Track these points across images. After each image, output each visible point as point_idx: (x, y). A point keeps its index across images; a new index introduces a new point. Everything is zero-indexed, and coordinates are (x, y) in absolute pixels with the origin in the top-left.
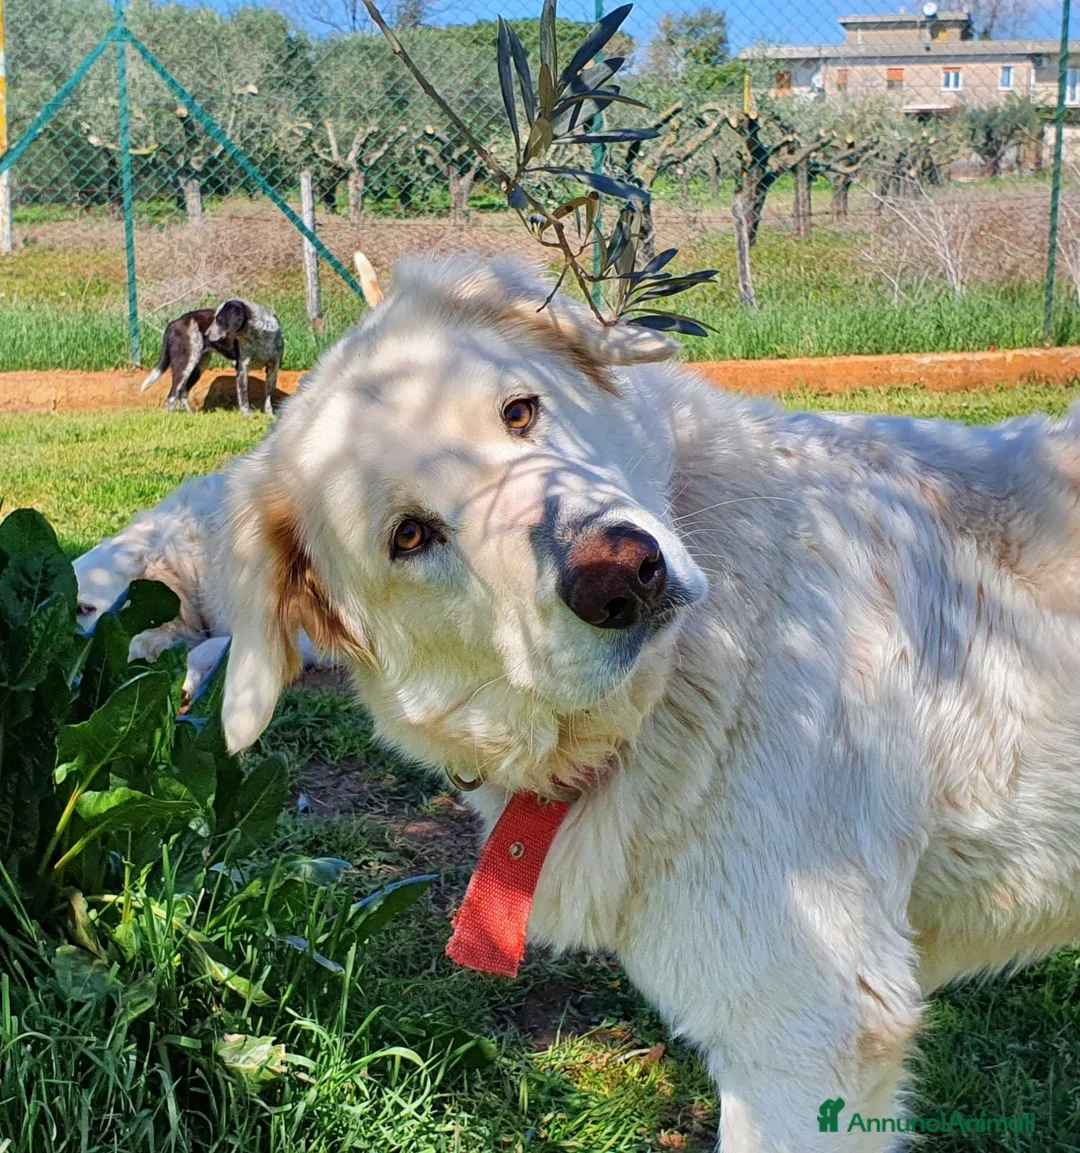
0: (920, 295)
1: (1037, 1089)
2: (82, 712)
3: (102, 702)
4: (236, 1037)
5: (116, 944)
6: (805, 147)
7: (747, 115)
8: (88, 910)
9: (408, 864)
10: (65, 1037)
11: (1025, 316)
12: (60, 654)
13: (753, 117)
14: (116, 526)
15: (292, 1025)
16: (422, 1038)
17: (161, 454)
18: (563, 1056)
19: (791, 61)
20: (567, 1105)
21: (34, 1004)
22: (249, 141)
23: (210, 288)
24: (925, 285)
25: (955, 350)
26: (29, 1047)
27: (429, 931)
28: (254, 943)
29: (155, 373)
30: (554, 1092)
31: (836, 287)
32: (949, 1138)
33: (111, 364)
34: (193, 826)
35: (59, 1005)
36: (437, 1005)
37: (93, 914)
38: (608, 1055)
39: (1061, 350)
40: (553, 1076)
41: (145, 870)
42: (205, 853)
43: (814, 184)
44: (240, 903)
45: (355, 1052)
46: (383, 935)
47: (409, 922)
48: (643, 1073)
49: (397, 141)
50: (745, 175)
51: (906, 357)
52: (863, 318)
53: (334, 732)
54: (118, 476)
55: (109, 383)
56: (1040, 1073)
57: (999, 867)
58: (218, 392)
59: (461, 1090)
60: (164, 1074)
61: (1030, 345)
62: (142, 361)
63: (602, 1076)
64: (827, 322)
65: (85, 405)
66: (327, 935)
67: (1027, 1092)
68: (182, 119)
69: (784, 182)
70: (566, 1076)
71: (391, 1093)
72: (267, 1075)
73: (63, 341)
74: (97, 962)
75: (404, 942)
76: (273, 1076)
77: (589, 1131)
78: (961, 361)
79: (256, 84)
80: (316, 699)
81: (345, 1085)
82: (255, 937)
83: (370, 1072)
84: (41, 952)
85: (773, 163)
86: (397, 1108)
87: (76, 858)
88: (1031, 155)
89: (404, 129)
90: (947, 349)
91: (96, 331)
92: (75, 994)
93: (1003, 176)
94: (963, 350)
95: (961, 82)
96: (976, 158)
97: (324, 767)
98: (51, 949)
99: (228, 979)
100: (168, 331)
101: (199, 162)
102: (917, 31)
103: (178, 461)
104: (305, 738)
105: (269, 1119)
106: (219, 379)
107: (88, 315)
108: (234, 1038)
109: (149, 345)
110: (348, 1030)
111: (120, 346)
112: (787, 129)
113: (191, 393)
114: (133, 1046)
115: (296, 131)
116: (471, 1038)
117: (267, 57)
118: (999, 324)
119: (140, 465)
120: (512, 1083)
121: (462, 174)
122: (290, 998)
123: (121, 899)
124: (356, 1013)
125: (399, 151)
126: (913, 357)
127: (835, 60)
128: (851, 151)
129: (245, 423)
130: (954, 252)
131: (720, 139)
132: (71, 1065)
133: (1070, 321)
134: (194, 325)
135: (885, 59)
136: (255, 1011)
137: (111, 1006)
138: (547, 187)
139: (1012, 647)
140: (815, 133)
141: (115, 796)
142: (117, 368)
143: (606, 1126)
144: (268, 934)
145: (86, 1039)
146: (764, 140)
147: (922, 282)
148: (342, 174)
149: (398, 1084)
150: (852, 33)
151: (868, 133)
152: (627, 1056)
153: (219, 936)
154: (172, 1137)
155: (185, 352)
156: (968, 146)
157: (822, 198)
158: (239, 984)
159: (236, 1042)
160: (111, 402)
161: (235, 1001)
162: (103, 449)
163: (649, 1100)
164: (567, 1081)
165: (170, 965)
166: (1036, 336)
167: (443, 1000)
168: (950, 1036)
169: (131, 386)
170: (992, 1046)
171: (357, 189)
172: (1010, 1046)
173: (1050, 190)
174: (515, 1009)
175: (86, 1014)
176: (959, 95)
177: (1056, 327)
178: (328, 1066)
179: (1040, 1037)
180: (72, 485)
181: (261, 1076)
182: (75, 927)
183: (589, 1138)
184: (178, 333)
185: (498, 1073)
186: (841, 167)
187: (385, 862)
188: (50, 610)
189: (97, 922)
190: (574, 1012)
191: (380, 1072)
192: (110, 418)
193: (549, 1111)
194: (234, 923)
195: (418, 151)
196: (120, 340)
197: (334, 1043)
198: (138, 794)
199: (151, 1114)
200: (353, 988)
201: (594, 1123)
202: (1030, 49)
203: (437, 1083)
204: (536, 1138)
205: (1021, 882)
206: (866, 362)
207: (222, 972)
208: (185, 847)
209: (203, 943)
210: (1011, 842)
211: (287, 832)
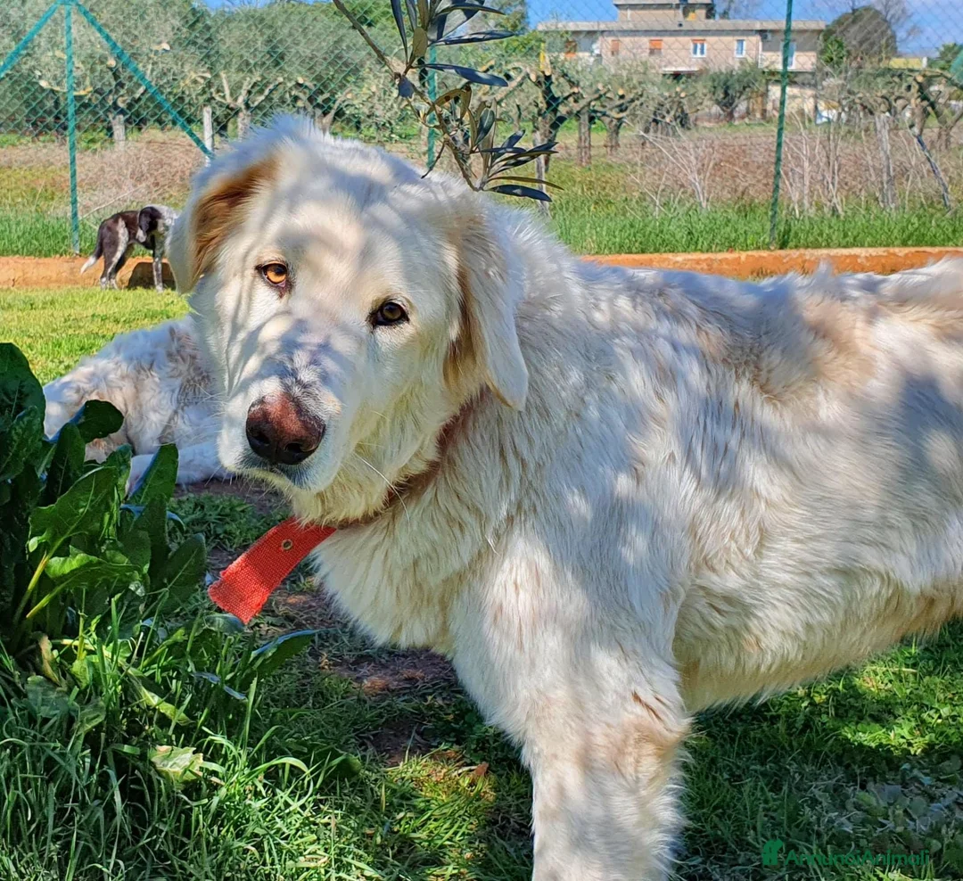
0: (675, 209)
1: (775, 800)
2: (49, 498)
3: (63, 492)
4: (165, 748)
5: (73, 676)
6: (587, 97)
7: (543, 72)
8: (52, 650)
9: (290, 626)
10: (37, 743)
11: (756, 226)
12: (32, 455)
13: (548, 74)
14: (63, 372)
15: (208, 739)
16: (305, 754)
17: (96, 319)
18: (411, 770)
19: (576, 33)
20: (414, 807)
21: (12, 718)
22: (162, 86)
23: (133, 197)
24: (679, 202)
25: (702, 251)
26: (8, 751)
27: (307, 676)
28: (178, 678)
29: (92, 260)
30: (403, 797)
31: (610, 202)
32: (706, 836)
33: (57, 252)
34: (132, 587)
35: (31, 719)
36: (313, 730)
37: (55, 653)
38: (444, 770)
39: (782, 252)
40: (403, 785)
41: (95, 621)
42: (141, 608)
43: (593, 126)
44: (168, 647)
45: (253, 763)
46: (271, 679)
47: (291, 669)
48: (472, 784)
49: (275, 88)
50: (540, 118)
51: (665, 255)
52: (632, 226)
53: (232, 527)
54: (64, 335)
55: (54, 266)
56: (776, 788)
57: (746, 619)
58: (139, 275)
59: (335, 794)
60: (112, 773)
61: (758, 248)
62: (81, 250)
63: (440, 786)
64: (605, 228)
65: (37, 283)
66: (232, 674)
67: (766, 802)
68: (111, 69)
69: (570, 125)
70: (412, 785)
71: (282, 794)
72: (189, 776)
73: (20, 234)
74: (59, 689)
75: (287, 684)
76: (194, 778)
77: (432, 826)
78: (706, 260)
79: (168, 43)
80: (218, 502)
81: (247, 787)
82: (179, 673)
83: (265, 777)
84: (17, 680)
85: (562, 110)
86: (287, 805)
87: (43, 610)
88: (758, 107)
89: (281, 79)
90: (696, 250)
91: (45, 228)
92: (43, 712)
93: (737, 123)
94: (707, 251)
95: (705, 51)
96: (716, 109)
97: (225, 553)
98: (24, 678)
99: (158, 705)
100: (101, 228)
101: (124, 101)
102: (672, 12)
103: (109, 325)
104: (210, 531)
105: (191, 809)
106: (140, 264)
107: (41, 214)
108: (164, 749)
109: (86, 238)
110: (250, 745)
111: (65, 238)
112: (572, 84)
113: (119, 275)
114: (89, 751)
115: (199, 79)
116: (341, 755)
117: (177, 22)
118: (736, 231)
119: (80, 327)
120: (372, 789)
121: (325, 114)
122: (205, 720)
123: (77, 643)
124: (256, 733)
125: (276, 96)
126: (670, 256)
127: (610, 32)
128: (622, 101)
129: (160, 298)
130: (702, 176)
131: (522, 90)
132: (40, 765)
133: (790, 230)
134: (121, 223)
135: (647, 32)
136: (179, 729)
137: (71, 721)
138: (390, 124)
139: (760, 449)
140: (594, 88)
141: (76, 560)
142: (61, 255)
143: (445, 823)
144: (189, 670)
145: (53, 745)
146: (556, 92)
147: (677, 200)
148: (233, 112)
149: (288, 787)
150: (623, 12)
151: (635, 88)
152: (460, 771)
153: (151, 672)
154: (118, 820)
155: (115, 243)
156: (711, 99)
157: (599, 137)
158: (167, 709)
159: (166, 751)
160: (56, 281)
161: (164, 721)
162: (52, 315)
163: (477, 804)
164: (413, 789)
165: (115, 691)
166: (764, 241)
167: (318, 728)
168: (707, 760)
169: (72, 269)
170: (738, 767)
171: (244, 124)
172: (753, 767)
173: (776, 130)
174: (374, 735)
175: (52, 727)
176: (704, 60)
177: (779, 235)
178: (234, 773)
179: (776, 761)
180: (29, 341)
181: (185, 778)
182: (42, 662)
183: (431, 832)
184: (109, 229)
185: (362, 783)
186: (614, 114)
187: (272, 625)
188: (26, 419)
189: (58, 660)
190: (418, 738)
191: (274, 778)
192: (56, 293)
193: (401, 811)
194: (163, 662)
195: (291, 96)
196: (64, 234)
197: (240, 754)
198: (94, 558)
199: (102, 804)
200: (253, 713)
201: (435, 820)
202: (758, 26)
203: (317, 786)
204: (391, 832)
205: (764, 632)
206: (634, 260)
207: (152, 699)
208: (126, 603)
209: (140, 677)
210: (757, 599)
211: (197, 601)
